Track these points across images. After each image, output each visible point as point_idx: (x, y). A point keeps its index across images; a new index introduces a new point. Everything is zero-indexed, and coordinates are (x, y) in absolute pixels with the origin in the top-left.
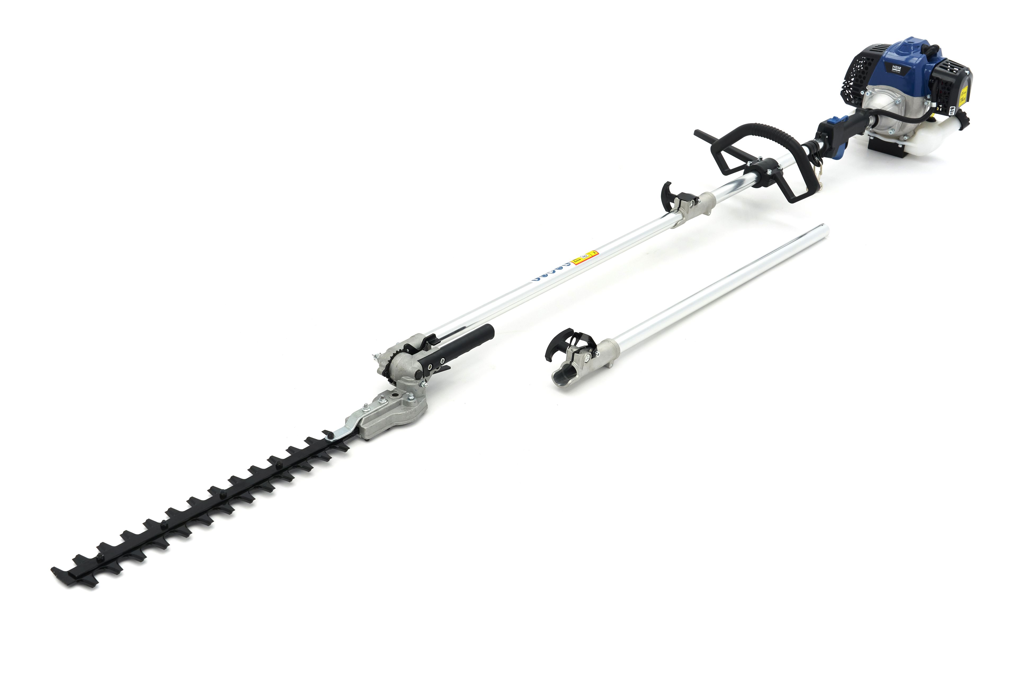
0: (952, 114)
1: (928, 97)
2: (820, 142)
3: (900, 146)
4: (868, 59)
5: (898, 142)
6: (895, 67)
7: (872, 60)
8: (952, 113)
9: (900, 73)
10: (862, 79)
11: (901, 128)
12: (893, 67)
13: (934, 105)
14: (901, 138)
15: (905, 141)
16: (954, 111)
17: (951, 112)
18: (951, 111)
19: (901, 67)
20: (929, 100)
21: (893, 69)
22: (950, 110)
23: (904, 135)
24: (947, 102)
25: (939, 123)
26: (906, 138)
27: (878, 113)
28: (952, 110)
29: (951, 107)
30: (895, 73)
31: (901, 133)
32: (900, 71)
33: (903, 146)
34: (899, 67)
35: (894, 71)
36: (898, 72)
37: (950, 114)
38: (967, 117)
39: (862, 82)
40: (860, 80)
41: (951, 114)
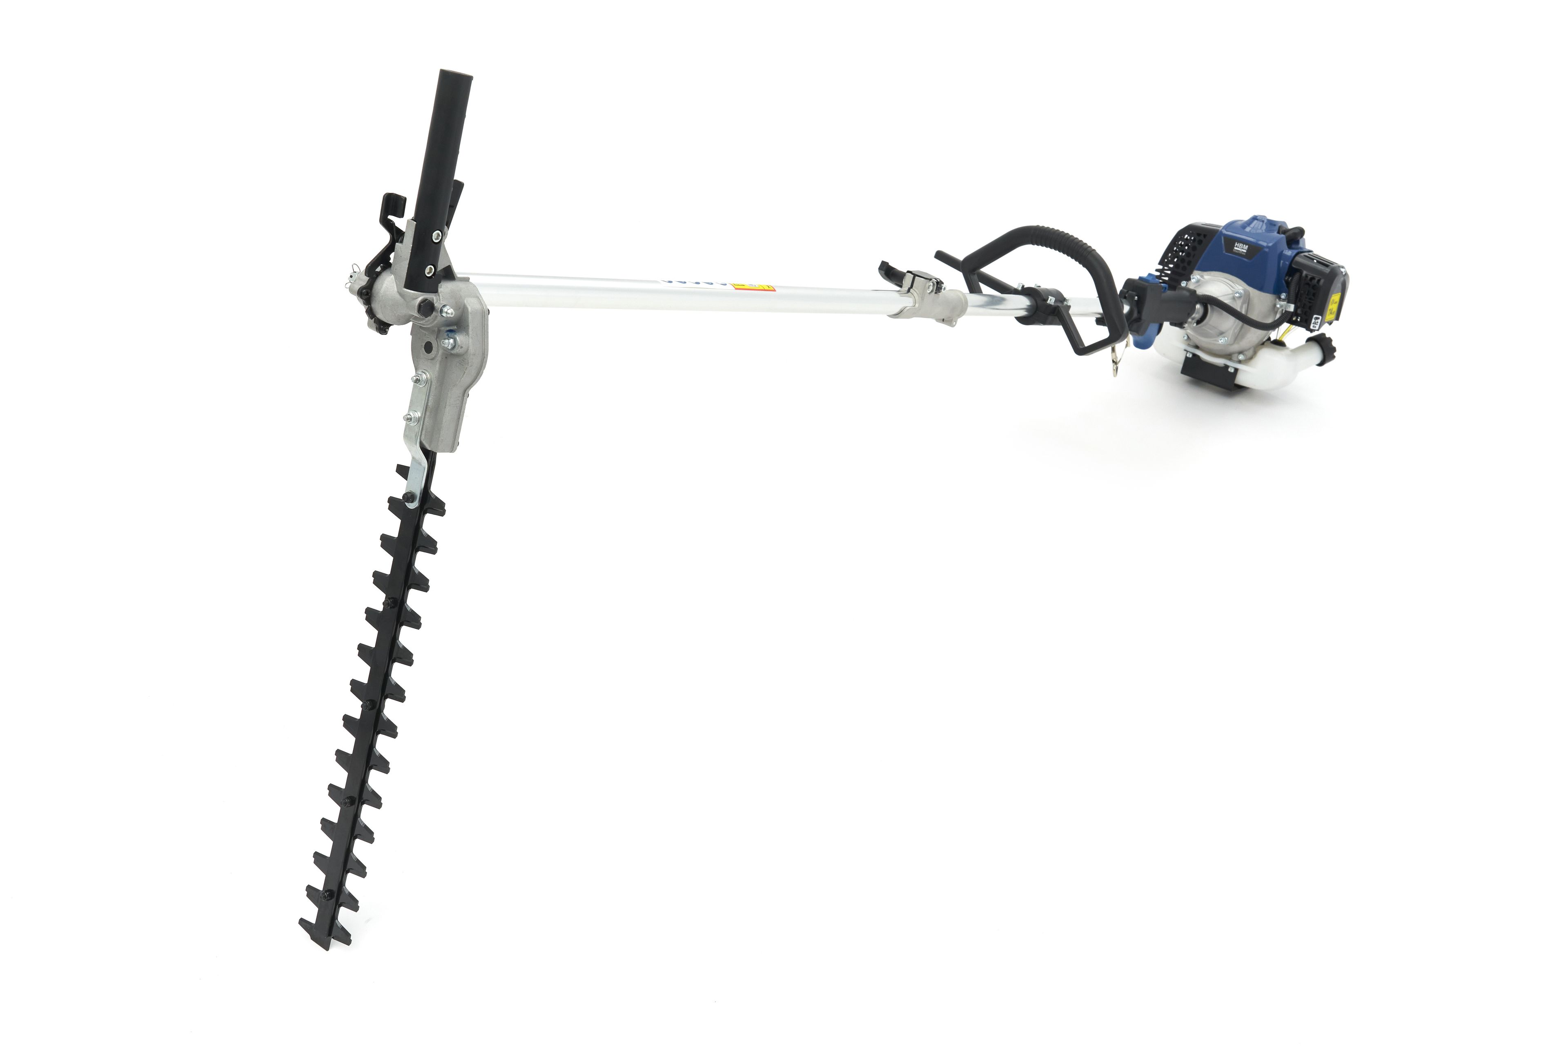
0: (1315, 327)
1: (1283, 296)
2: (1127, 305)
3: (1231, 370)
4: (1199, 235)
5: (1229, 363)
6: (1238, 245)
7: (1205, 236)
8: (1315, 325)
9: (1245, 254)
10: (1186, 264)
11: (1238, 337)
12: (1236, 244)
13: (1291, 308)
14: (1234, 357)
15: (1240, 362)
16: (1319, 324)
17: (1313, 323)
18: (1315, 323)
19: (1247, 246)
20: (1284, 300)
21: (1235, 248)
22: (1313, 320)
23: (1240, 353)
24: (1310, 308)
25: (1290, 350)
26: (1241, 357)
27: (1209, 302)
28: (1316, 321)
29: (1315, 316)
30: (1239, 254)
31: (1236, 348)
32: (1245, 251)
33: (1236, 370)
34: (1245, 245)
35: (1237, 252)
36: (1243, 253)
37: (1311, 327)
38: (1332, 345)
39: (1184, 268)
40: (1182, 265)
41: (1313, 327)
